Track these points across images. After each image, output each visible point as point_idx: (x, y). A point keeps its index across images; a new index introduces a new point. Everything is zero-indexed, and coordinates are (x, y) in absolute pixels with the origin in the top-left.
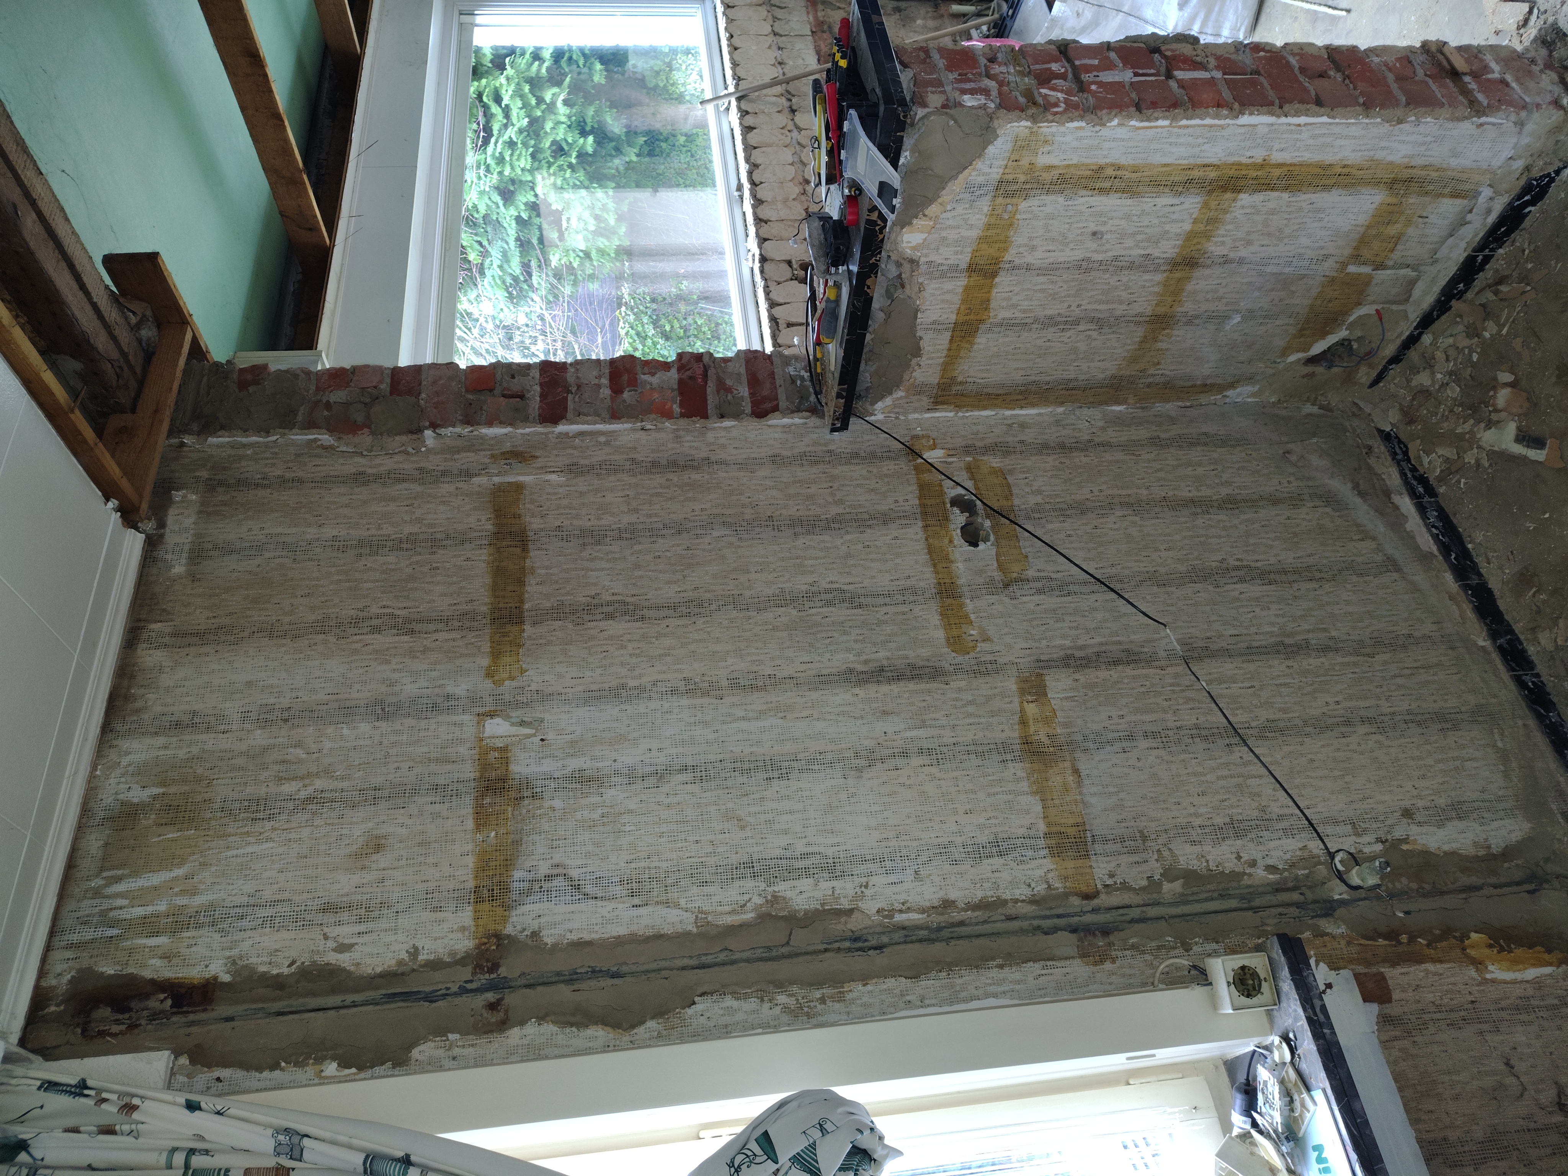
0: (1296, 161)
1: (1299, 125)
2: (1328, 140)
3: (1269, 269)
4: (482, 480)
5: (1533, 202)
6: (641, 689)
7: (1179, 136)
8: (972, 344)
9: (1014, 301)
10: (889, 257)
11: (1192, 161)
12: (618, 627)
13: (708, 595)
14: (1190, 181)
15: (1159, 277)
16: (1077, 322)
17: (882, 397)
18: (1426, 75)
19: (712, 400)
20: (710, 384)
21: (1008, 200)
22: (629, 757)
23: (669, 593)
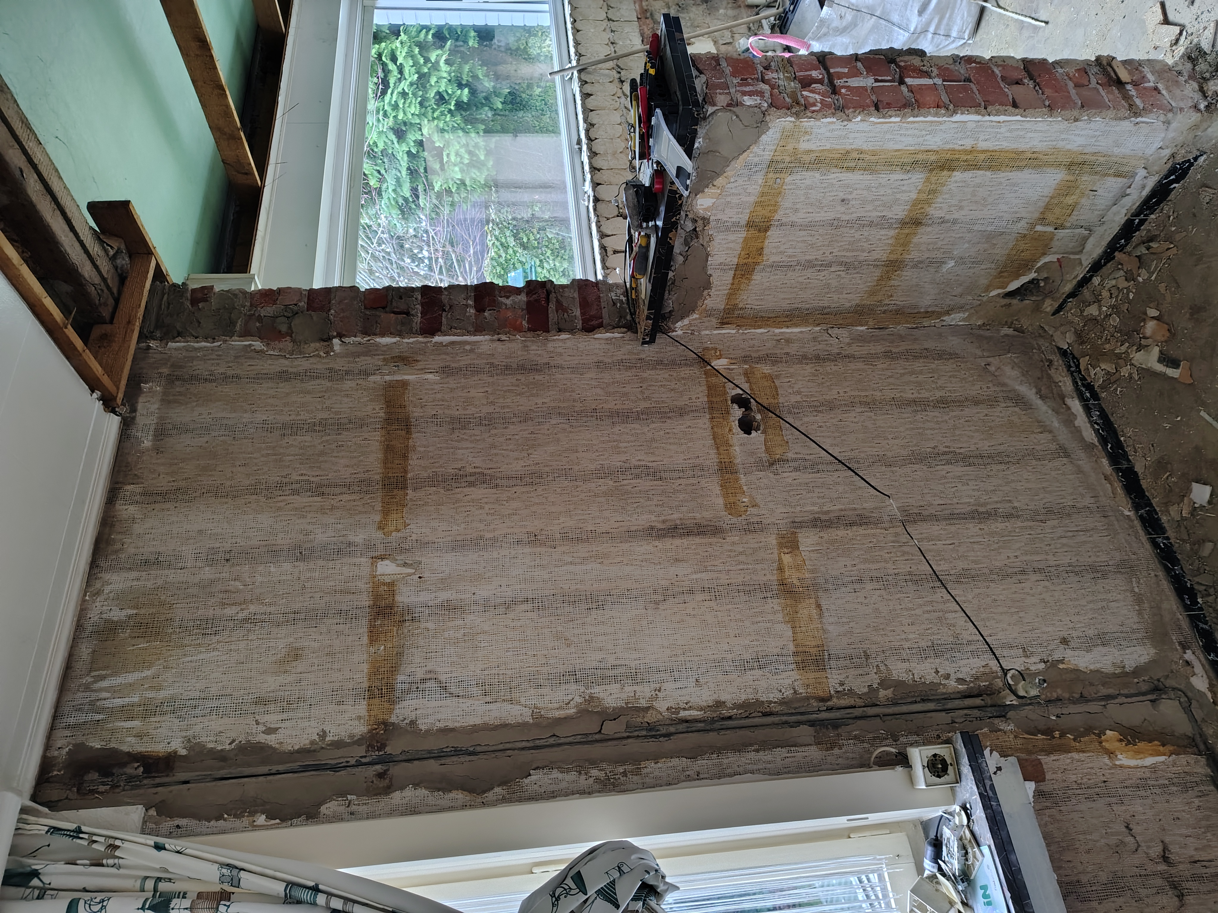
0: (996, 148)
1: (999, 122)
2: (1021, 133)
3: (976, 228)
4: (377, 378)
5: (1177, 181)
6: (495, 540)
7: (907, 129)
8: (749, 280)
9: (782, 249)
10: (687, 215)
11: (917, 147)
12: (478, 492)
13: (547, 469)
14: (915, 163)
15: (892, 233)
16: (830, 265)
17: (682, 318)
18: (1098, 83)
19: (553, 316)
20: (551, 305)
21: (778, 175)
22: (484, 592)
23: (517, 467)
